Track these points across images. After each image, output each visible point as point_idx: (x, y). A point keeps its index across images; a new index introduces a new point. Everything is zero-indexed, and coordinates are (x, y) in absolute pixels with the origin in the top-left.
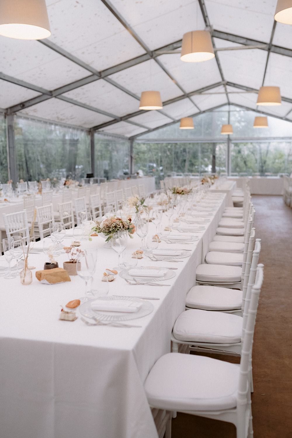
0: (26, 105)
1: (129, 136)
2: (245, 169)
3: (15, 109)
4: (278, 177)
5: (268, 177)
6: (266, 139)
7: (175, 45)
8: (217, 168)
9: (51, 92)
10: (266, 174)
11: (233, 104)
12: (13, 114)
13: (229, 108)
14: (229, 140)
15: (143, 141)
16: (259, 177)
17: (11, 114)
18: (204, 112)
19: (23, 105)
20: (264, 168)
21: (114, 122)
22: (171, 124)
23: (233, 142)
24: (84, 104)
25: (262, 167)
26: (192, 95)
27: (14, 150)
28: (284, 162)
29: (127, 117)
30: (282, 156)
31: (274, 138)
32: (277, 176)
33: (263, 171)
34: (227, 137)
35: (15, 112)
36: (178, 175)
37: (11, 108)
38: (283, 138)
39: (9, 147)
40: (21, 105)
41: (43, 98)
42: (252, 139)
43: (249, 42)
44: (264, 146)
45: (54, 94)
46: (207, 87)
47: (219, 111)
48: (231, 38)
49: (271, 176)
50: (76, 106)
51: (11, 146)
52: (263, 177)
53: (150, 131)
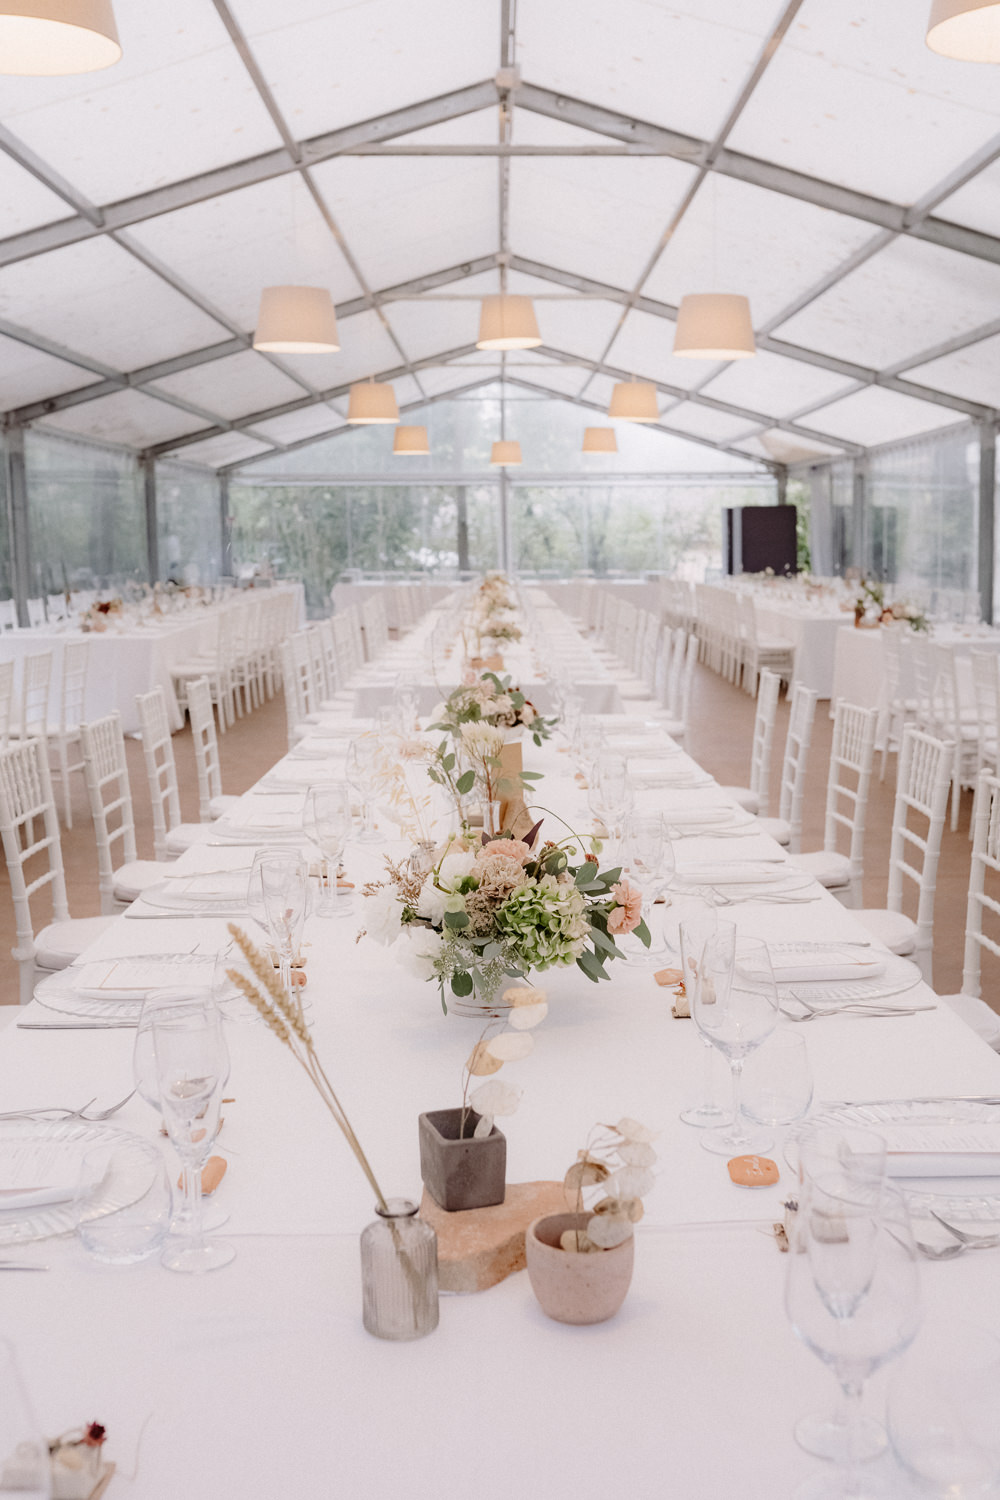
0: (60, 403)
1: (217, 464)
2: (545, 559)
3: (29, 413)
4: (641, 581)
5: (616, 582)
6: (605, 476)
7: (426, 283)
8: (472, 558)
9: (126, 375)
10: (611, 572)
11: (512, 380)
12: (23, 425)
13: (503, 391)
14: (505, 478)
15: (258, 482)
16: (592, 582)
17: (18, 424)
18: (433, 399)
19: (50, 405)
20: (601, 557)
21: (210, 432)
22: (341, 433)
23: (515, 484)
24: (173, 397)
25: (595, 553)
26: (420, 369)
27: (26, 516)
28: (652, 539)
29: (249, 420)
30: (646, 522)
31: (626, 476)
32: (637, 578)
33: (598, 565)
34: (499, 471)
35: (26, 420)
36: (369, 578)
37: (18, 411)
38: (649, 476)
39: (13, 508)
40: (47, 405)
41: (102, 390)
42: (564, 477)
43: (589, 286)
44: (597, 497)
45: (133, 380)
46: (461, 348)
47: (472, 400)
48: (548, 273)
49: (622, 577)
50: (156, 402)
51: (19, 503)
52: (604, 582)
53: (277, 451)
